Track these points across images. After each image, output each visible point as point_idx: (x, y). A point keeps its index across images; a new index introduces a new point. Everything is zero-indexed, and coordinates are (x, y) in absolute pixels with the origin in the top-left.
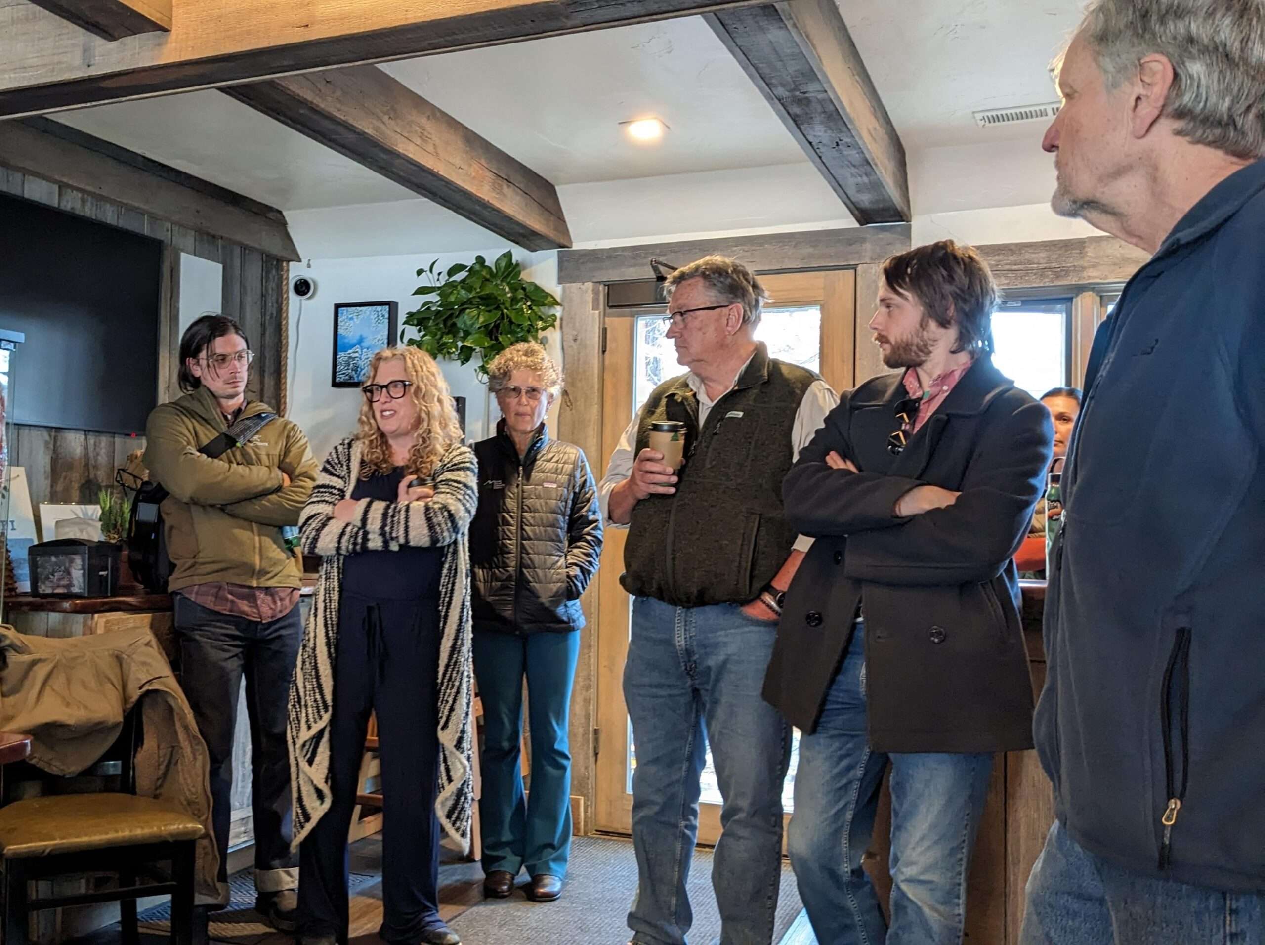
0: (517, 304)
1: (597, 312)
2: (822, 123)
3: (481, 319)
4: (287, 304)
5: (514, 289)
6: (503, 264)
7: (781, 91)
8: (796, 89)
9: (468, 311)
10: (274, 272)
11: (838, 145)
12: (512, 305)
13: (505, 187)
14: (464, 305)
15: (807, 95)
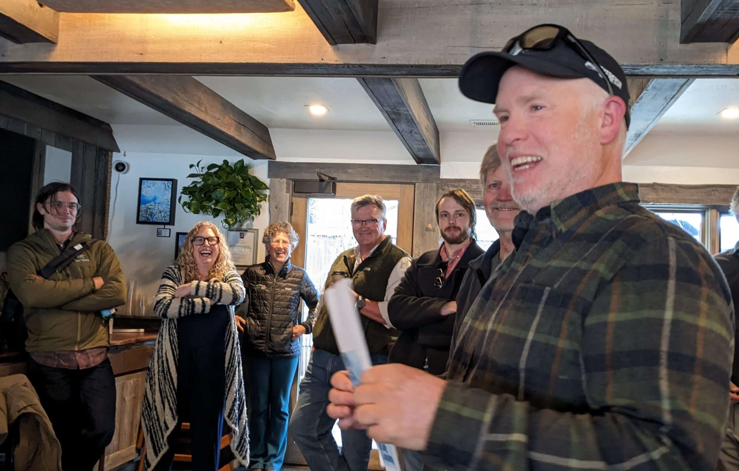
0: (245, 188)
1: (288, 194)
2: (405, 123)
3: (226, 195)
4: (111, 176)
5: (244, 179)
6: (239, 166)
7: (387, 109)
8: (395, 108)
9: (218, 190)
10: (103, 157)
11: (411, 132)
12: (243, 188)
13: (242, 129)
14: (216, 186)
15: (399, 111)
